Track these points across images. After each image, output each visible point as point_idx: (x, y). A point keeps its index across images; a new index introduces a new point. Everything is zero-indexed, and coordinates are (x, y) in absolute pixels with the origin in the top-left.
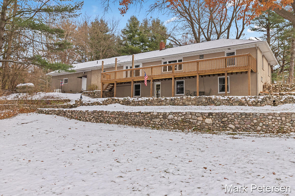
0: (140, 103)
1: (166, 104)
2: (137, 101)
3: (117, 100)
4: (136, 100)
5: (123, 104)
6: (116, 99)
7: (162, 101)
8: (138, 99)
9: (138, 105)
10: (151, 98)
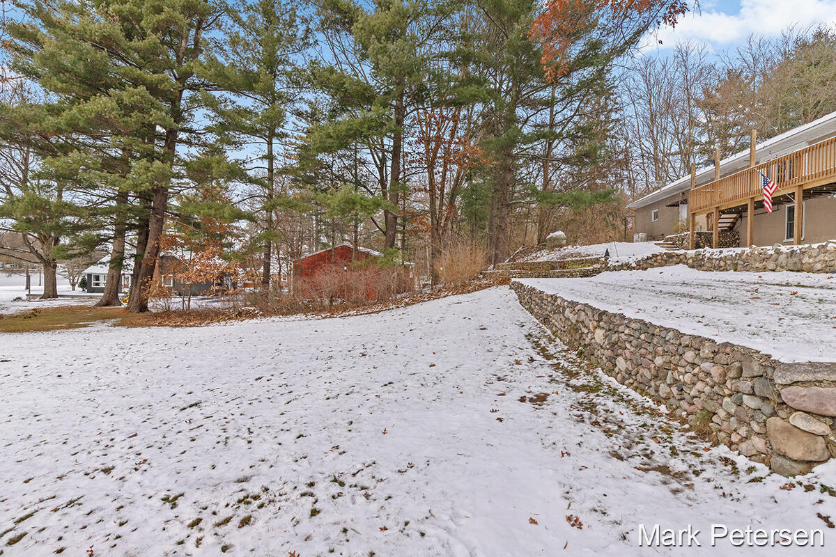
0: (722, 263)
1: (777, 266)
2: (717, 259)
3: (681, 257)
4: (716, 257)
5: (693, 267)
6: (681, 255)
7: (769, 258)
8: (721, 252)
9: (717, 270)
10: (747, 250)
